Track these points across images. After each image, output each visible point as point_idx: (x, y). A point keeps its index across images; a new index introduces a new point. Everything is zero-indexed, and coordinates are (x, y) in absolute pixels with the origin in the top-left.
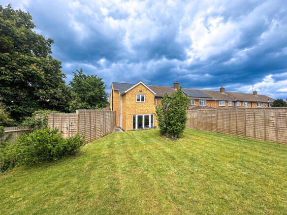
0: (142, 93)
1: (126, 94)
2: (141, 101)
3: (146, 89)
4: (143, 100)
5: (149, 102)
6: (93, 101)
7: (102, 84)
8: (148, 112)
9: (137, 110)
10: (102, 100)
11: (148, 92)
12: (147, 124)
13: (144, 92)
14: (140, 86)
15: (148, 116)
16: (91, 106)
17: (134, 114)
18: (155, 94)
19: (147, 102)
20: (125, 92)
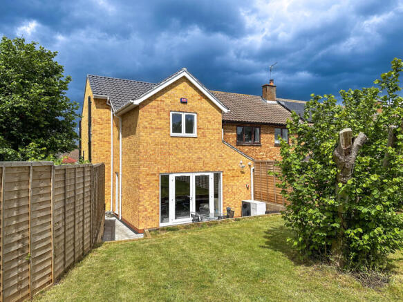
0: (187, 107)
1: (137, 108)
2: (184, 133)
3: (198, 96)
4: (190, 129)
5: (209, 136)
6: (23, 130)
7: (57, 71)
8: (205, 164)
9: (172, 159)
10: (56, 126)
11: (206, 104)
12: (202, 199)
13: (194, 104)
14: (183, 85)
15: (207, 177)
16: (15, 148)
17: (164, 171)
18: (225, 110)
19: (204, 135)
20: (137, 102)
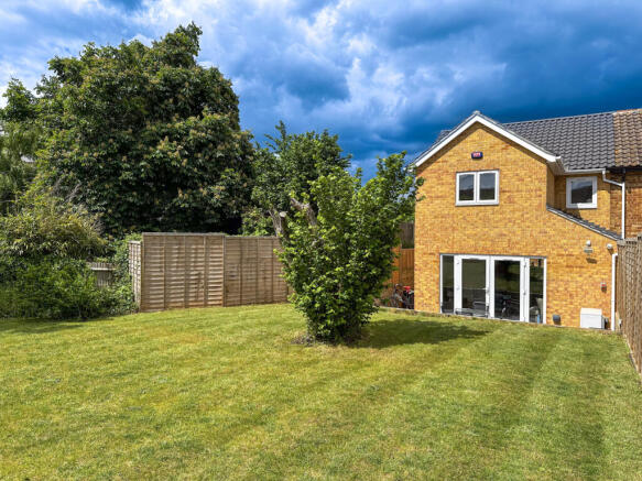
0: (482, 163)
2: (477, 200)
3: (502, 145)
4: (487, 193)
5: (520, 202)
9: (458, 236)
11: (514, 154)
13: (494, 157)
14: (474, 136)
15: (515, 264)
17: (446, 251)
18: (552, 159)
19: (511, 201)
